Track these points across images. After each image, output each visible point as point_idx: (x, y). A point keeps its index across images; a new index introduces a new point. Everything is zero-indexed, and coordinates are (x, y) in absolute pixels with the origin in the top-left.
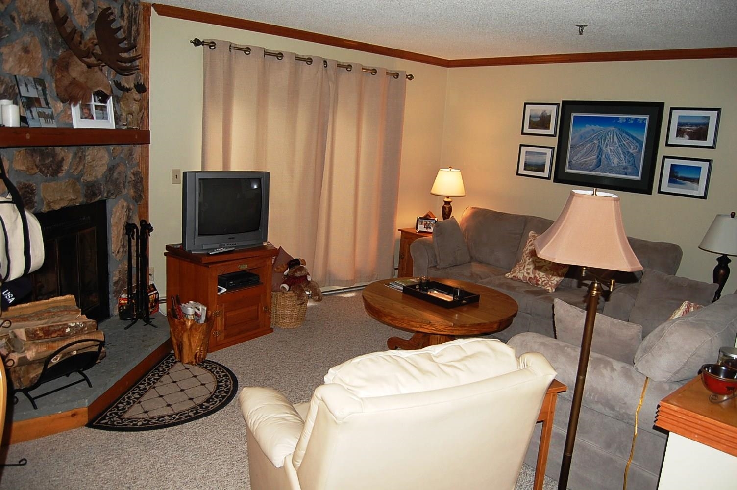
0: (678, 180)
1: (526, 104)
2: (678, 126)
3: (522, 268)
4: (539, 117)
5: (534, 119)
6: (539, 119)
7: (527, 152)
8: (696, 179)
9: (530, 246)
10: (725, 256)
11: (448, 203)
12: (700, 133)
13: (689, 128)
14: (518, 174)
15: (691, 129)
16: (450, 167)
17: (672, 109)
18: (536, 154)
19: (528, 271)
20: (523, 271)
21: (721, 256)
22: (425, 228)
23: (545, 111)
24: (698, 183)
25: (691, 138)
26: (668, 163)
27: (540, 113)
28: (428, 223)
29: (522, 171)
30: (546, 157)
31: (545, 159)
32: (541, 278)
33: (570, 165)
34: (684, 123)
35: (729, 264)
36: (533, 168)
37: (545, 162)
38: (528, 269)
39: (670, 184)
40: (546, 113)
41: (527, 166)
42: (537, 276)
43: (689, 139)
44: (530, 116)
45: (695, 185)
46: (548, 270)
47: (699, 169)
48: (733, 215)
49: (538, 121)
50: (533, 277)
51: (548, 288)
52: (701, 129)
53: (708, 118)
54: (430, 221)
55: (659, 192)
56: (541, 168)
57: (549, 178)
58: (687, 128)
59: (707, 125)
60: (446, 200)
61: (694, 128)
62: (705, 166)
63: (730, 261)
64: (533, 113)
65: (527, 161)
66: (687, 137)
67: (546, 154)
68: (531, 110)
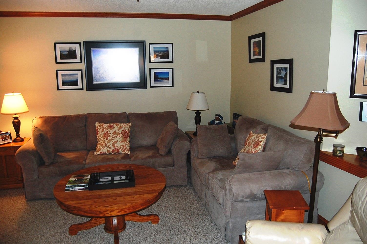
0: (159, 79)
1: (55, 44)
2: (154, 52)
3: (104, 146)
4: (67, 52)
5: (63, 53)
6: (67, 53)
7: (62, 75)
8: (167, 78)
9: (102, 132)
10: (198, 111)
11: (17, 118)
12: (165, 55)
13: (159, 53)
14: (58, 89)
15: (161, 54)
16: (13, 92)
17: (150, 44)
18: (70, 75)
19: (110, 147)
20: (106, 148)
21: (196, 111)
22: (3, 140)
23: (71, 47)
24: (169, 80)
25: (161, 58)
26: (153, 71)
27: (67, 49)
28: (4, 136)
29: (61, 87)
30: (78, 76)
31: (78, 78)
32: (119, 148)
33: (95, 79)
34: (156, 51)
35: (200, 115)
36: (70, 84)
37: (78, 79)
38: (109, 145)
39: (155, 82)
40: (72, 49)
41: (64, 83)
42: (117, 148)
43: (161, 59)
44: (60, 51)
45: (167, 81)
46: (121, 142)
47: (168, 73)
48: (198, 92)
49: (67, 54)
50: (114, 149)
51: (126, 153)
52: (165, 53)
53: (168, 48)
54: (5, 134)
55: (151, 87)
56: (75, 83)
57: (82, 89)
58: (158, 53)
59: (168, 51)
60: (15, 116)
61: (162, 53)
62: (170, 71)
63: (200, 113)
64: (62, 49)
65: (64, 80)
66: (159, 58)
67: (77, 74)
68: (60, 47)
